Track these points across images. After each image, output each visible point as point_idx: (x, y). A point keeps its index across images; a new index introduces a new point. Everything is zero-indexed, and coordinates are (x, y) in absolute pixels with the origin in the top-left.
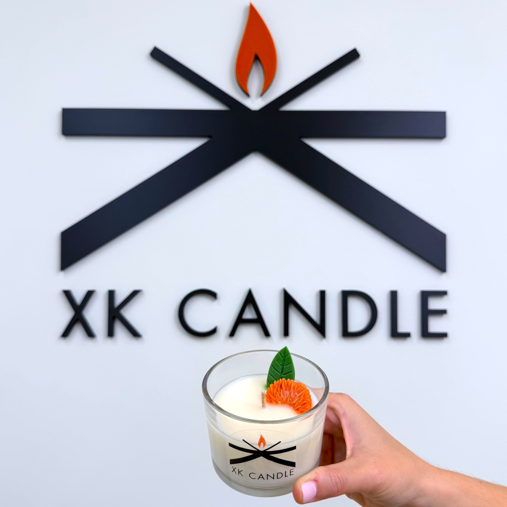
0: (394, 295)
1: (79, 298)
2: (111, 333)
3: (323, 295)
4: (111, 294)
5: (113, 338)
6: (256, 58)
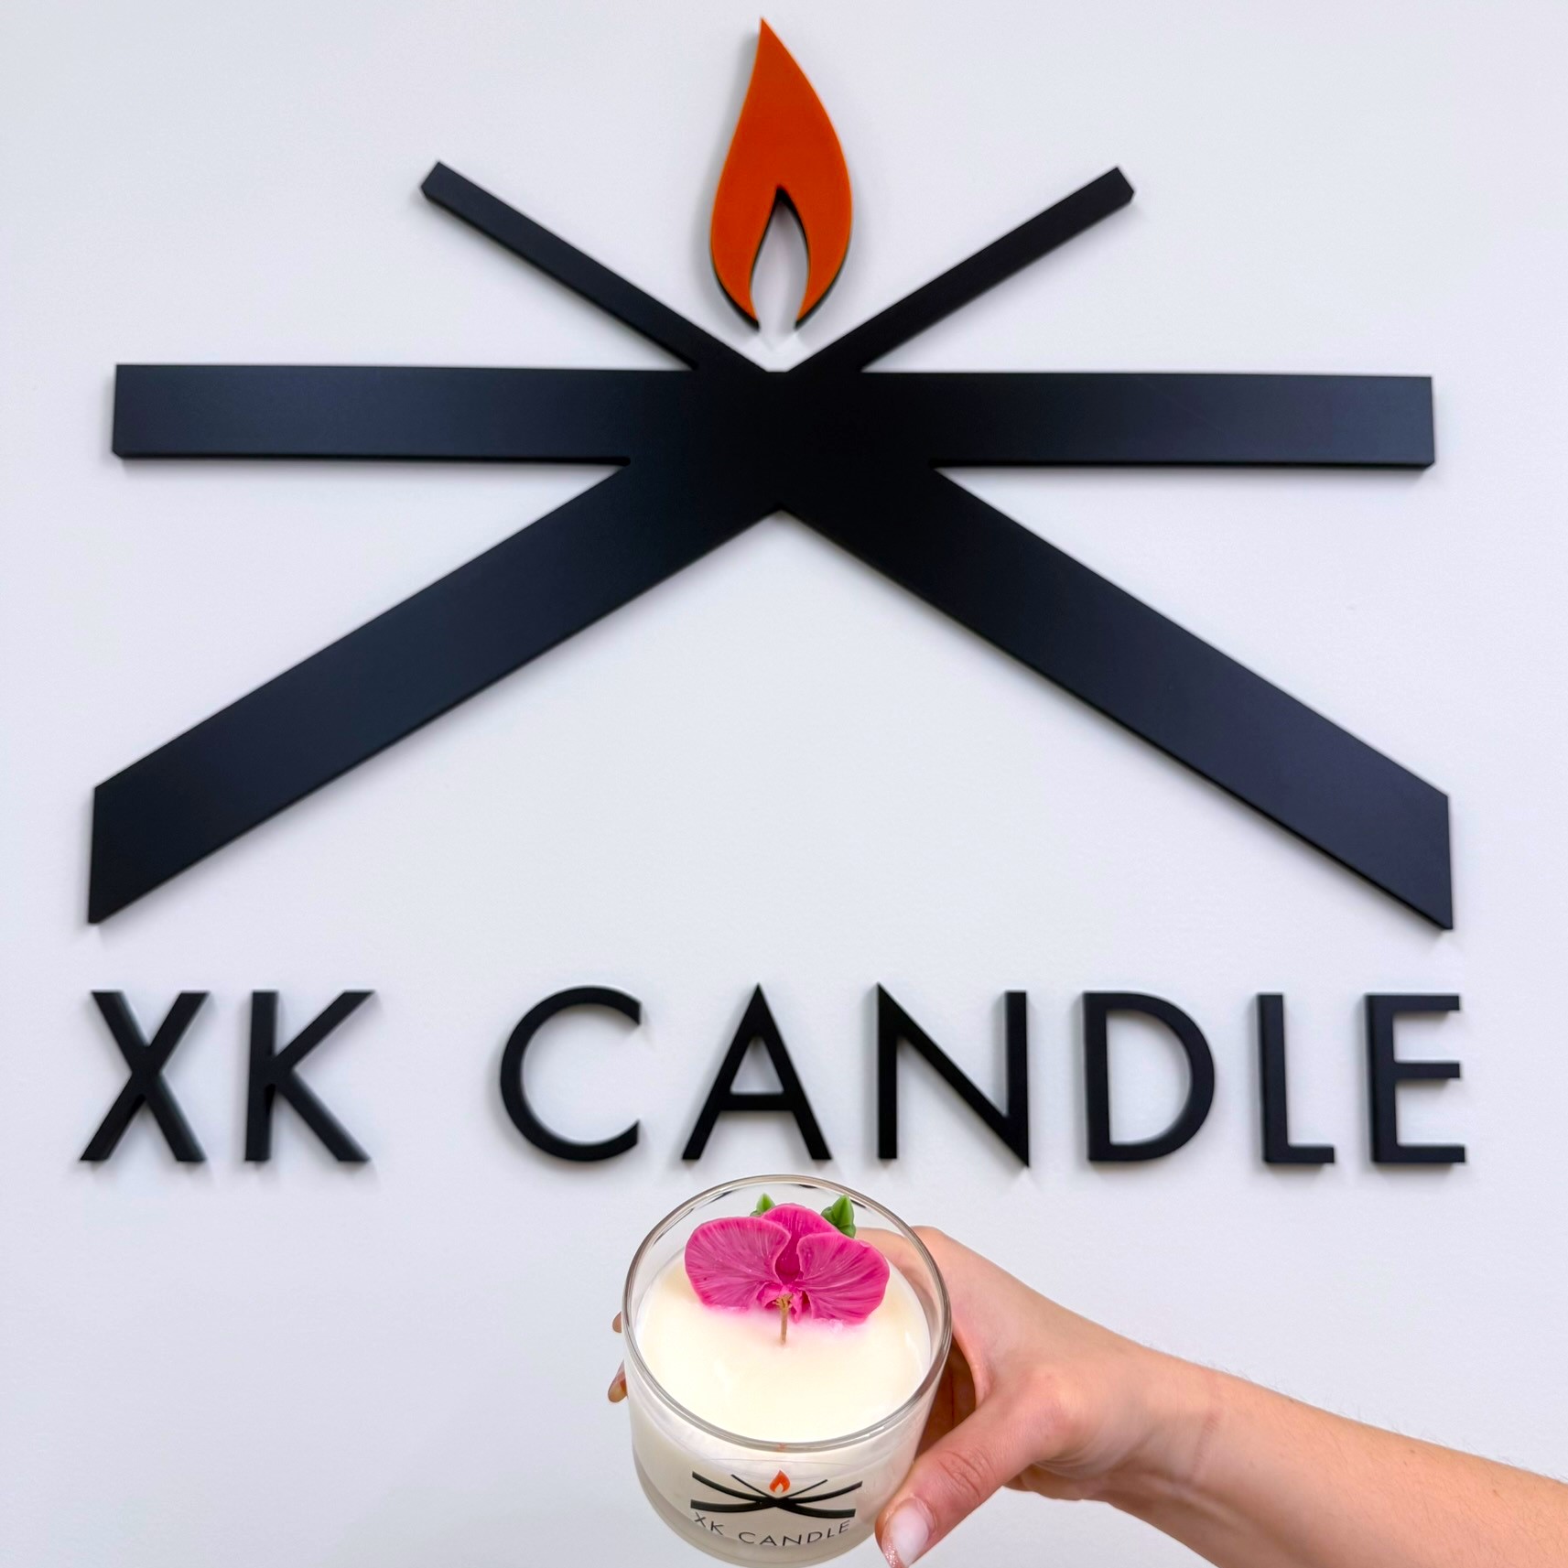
0: (1270, 1012)
1: (148, 1021)
2: (257, 1148)
3: (1016, 1005)
4: (264, 1007)
5: (267, 1167)
6: (783, 201)
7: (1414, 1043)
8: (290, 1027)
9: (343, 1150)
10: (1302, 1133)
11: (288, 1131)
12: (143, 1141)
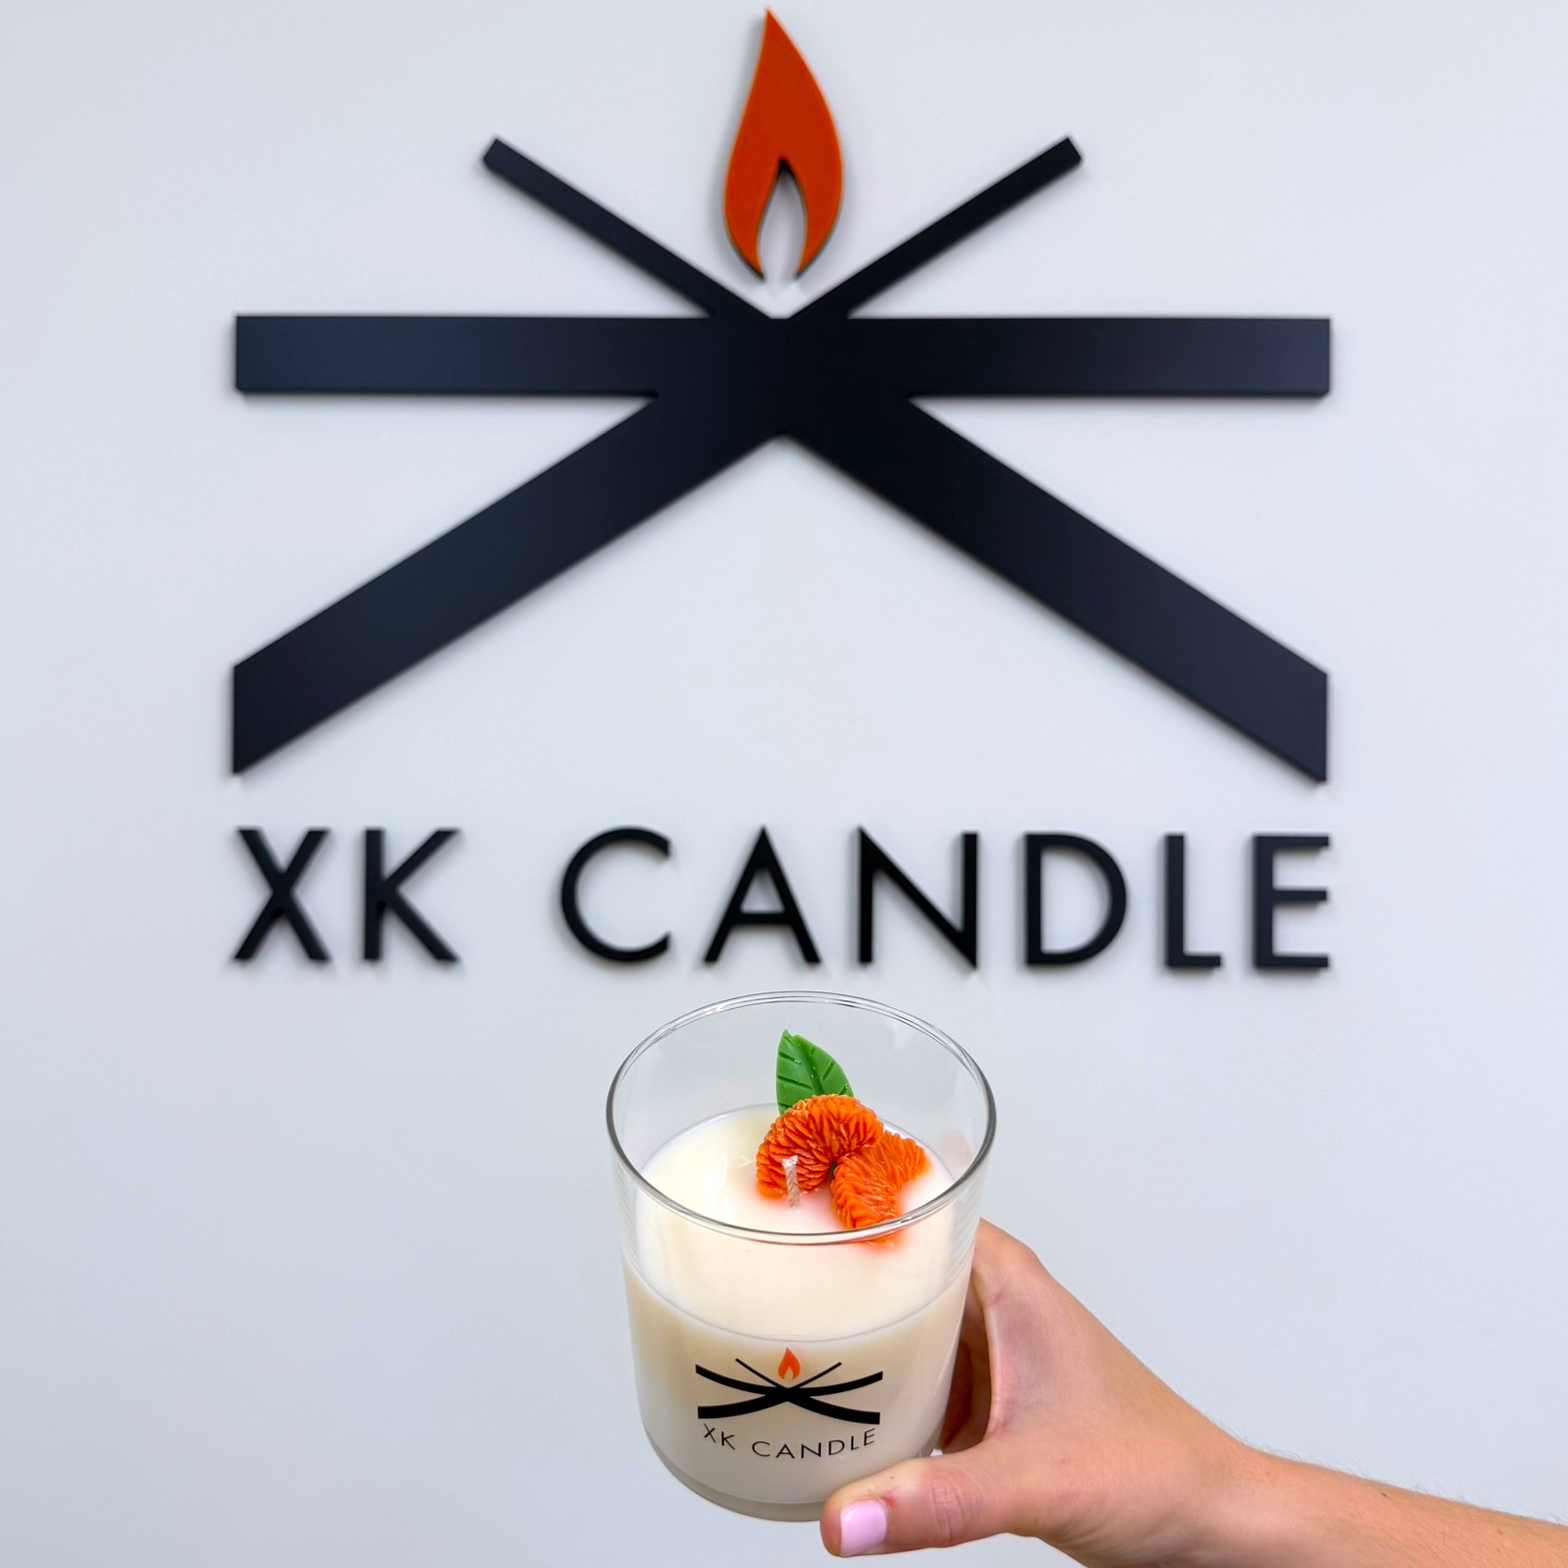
0: (1175, 849)
1: (282, 851)
2: (372, 950)
3: (970, 844)
4: (373, 841)
5: (380, 966)
6: (784, 168)
7: (1291, 873)
8: (395, 856)
9: (439, 952)
10: (1196, 943)
11: (396, 939)
12: (281, 946)
